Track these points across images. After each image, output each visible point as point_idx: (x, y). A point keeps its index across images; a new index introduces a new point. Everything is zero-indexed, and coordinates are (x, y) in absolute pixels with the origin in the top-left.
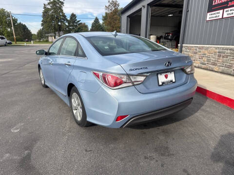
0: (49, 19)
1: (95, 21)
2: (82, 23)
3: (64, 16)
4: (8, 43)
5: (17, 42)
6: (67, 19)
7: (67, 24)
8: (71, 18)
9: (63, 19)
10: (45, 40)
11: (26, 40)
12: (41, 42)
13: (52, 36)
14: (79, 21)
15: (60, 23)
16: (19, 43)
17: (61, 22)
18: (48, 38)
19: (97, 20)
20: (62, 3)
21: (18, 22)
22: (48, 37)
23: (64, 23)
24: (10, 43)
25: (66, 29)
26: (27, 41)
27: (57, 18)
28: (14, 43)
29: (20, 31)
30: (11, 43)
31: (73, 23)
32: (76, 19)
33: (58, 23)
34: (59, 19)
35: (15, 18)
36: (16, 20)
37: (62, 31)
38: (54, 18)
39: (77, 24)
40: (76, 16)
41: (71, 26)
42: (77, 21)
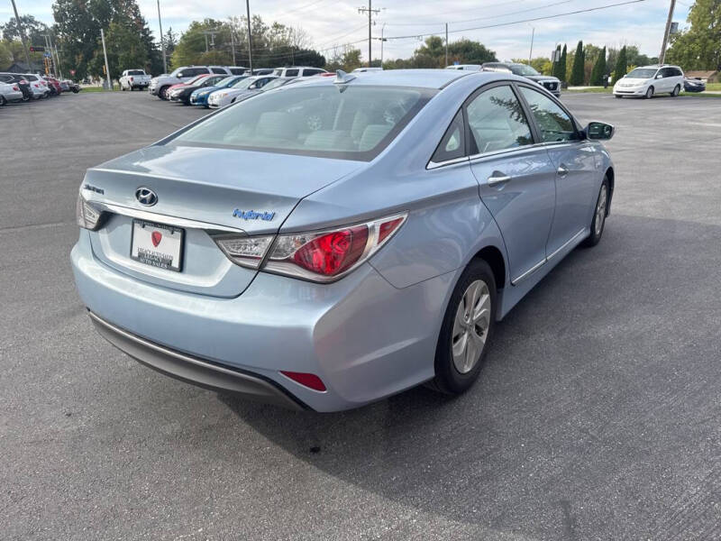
24: (699, 89)
30: (703, 89)
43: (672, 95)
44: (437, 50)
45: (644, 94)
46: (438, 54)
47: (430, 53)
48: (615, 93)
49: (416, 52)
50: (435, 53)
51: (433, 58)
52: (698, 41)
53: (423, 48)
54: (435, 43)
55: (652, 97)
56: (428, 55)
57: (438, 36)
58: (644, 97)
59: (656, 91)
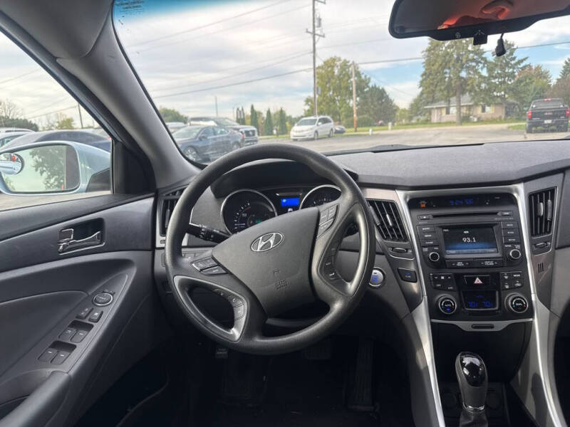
0: (437, 64)
2: (529, 66)
4: (337, 132)
5: (358, 129)
6: (485, 59)
7: (484, 73)
9: (473, 60)
10: (422, 118)
11: (380, 122)
12: (412, 124)
13: (440, 108)
14: (522, 61)
15: (463, 74)
16: (362, 131)
17: (468, 69)
18: (430, 114)
21: (371, 85)
22: (430, 111)
23: (476, 72)
24: (341, 132)
25: (479, 86)
26: (381, 125)
27: (458, 59)
28: (350, 131)
29: (372, 103)
30: (344, 132)
31: (503, 68)
32: (515, 55)
33: (460, 72)
34: (464, 61)
35: (365, 76)
36: (366, 82)
37: (467, 94)
38: (450, 61)
39: (514, 68)
40: (515, 47)
41: (495, 78)
42: (516, 60)
43: (329, 136)
45: (312, 136)
48: (292, 137)
52: (324, 103)
55: (318, 139)
58: (313, 139)
59: (319, 134)
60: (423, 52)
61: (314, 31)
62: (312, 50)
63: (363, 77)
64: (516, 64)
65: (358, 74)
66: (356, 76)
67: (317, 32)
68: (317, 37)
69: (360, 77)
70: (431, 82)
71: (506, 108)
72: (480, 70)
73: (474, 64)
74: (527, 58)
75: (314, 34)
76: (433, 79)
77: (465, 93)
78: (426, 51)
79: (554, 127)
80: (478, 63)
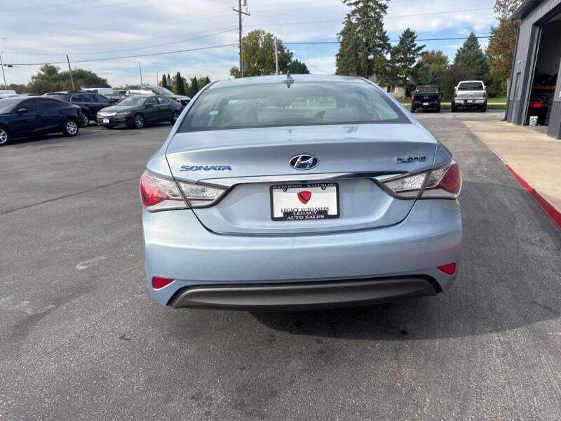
0: (349, 47)
1: (466, 45)
2: (428, 52)
3: (384, 38)
6: (389, 45)
7: (388, 57)
8: (402, 42)
9: (379, 45)
14: (420, 48)
15: (371, 57)
17: (376, 53)
19: (472, 41)
20: (383, 8)
21: (293, 59)
23: (381, 55)
27: (367, 44)
31: (405, 54)
32: (415, 42)
33: (368, 55)
34: (371, 45)
35: (288, 51)
36: (288, 56)
37: (375, 75)
38: (359, 45)
39: (414, 54)
40: (415, 35)
41: (399, 61)
42: (416, 47)
44: (53, 76)
46: (55, 80)
47: (48, 79)
49: (33, 78)
50: (52, 79)
51: (52, 83)
53: (40, 75)
54: (51, 71)
56: (45, 81)
57: (52, 65)
60: (338, 34)
61: (240, 10)
62: (239, 27)
63: (286, 51)
64: (415, 51)
65: (281, 48)
66: (278, 50)
67: (242, 11)
68: (243, 15)
69: (283, 51)
70: (344, 62)
71: (407, 89)
72: (385, 55)
73: (380, 49)
74: (424, 46)
75: (240, 12)
76: (345, 60)
77: (373, 75)
78: (341, 34)
79: (430, 109)
80: (383, 48)
